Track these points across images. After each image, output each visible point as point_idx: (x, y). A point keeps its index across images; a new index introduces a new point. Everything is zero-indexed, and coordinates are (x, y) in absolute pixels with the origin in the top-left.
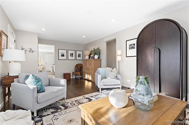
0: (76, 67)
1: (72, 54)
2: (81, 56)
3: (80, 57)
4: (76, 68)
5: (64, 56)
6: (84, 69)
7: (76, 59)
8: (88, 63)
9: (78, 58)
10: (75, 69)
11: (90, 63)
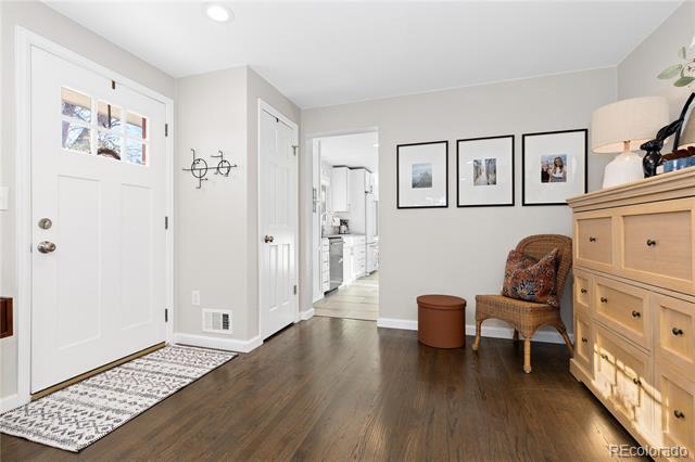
0: (511, 259)
1: (491, 162)
2: (574, 167)
3: (563, 179)
4: (516, 266)
5: (429, 185)
6: (578, 286)
7: (519, 199)
8: (618, 225)
9: (537, 191)
10: (507, 276)
11: (650, 229)
